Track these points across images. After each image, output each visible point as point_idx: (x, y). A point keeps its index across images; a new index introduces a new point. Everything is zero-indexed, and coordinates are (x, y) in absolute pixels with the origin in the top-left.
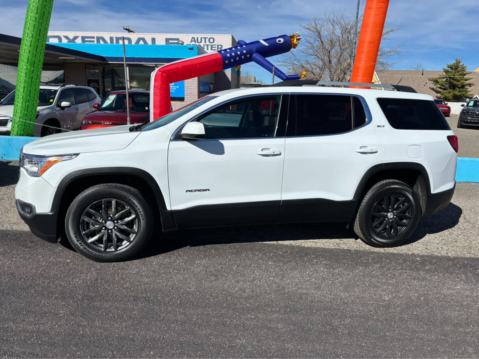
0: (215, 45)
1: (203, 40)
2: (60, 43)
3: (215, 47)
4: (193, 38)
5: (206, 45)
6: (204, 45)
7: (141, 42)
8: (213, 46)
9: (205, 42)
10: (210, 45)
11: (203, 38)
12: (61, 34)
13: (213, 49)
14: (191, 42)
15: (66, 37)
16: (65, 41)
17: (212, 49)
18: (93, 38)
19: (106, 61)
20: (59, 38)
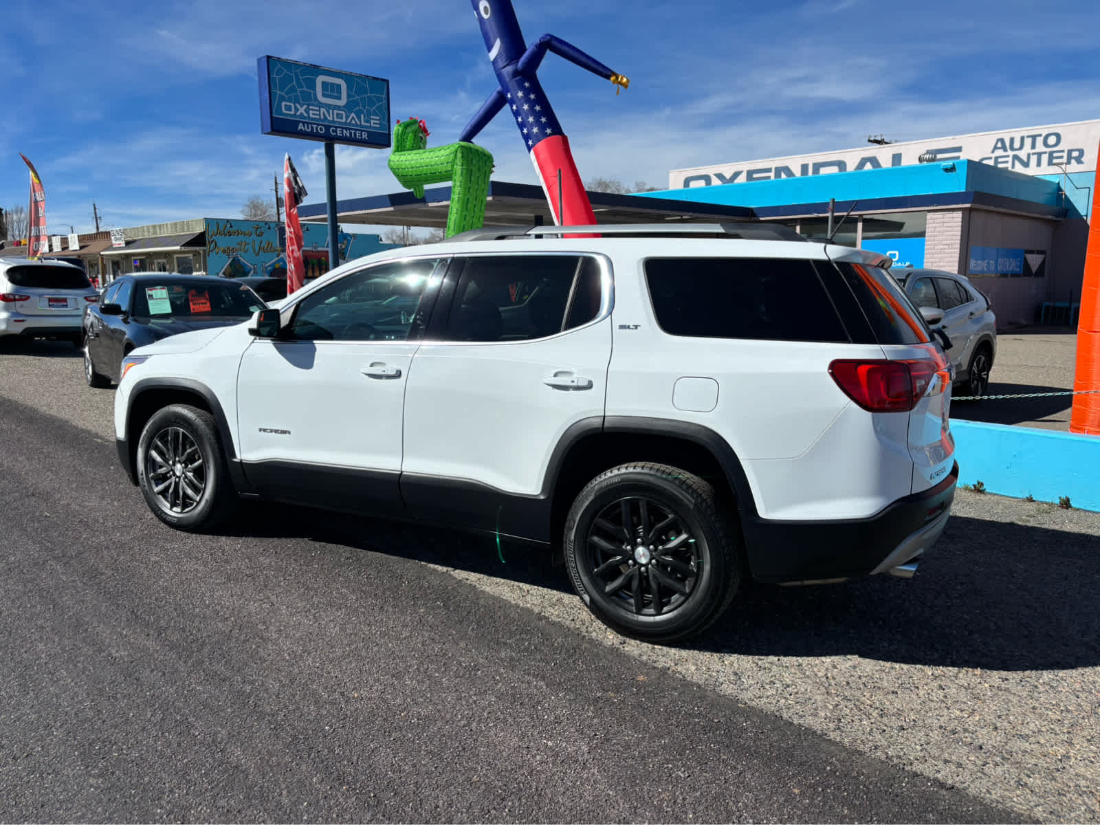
0: (1063, 151)
1: (1028, 142)
2: (707, 187)
3: (1062, 157)
4: (998, 140)
5: (1034, 154)
6: (1029, 155)
7: (868, 166)
8: (1055, 155)
9: (1033, 146)
10: (1046, 153)
11: (1028, 137)
12: (711, 171)
13: (1055, 161)
14: (993, 152)
15: (720, 176)
16: (716, 182)
17: (1050, 163)
18: (769, 170)
19: (756, 216)
20: (707, 179)
